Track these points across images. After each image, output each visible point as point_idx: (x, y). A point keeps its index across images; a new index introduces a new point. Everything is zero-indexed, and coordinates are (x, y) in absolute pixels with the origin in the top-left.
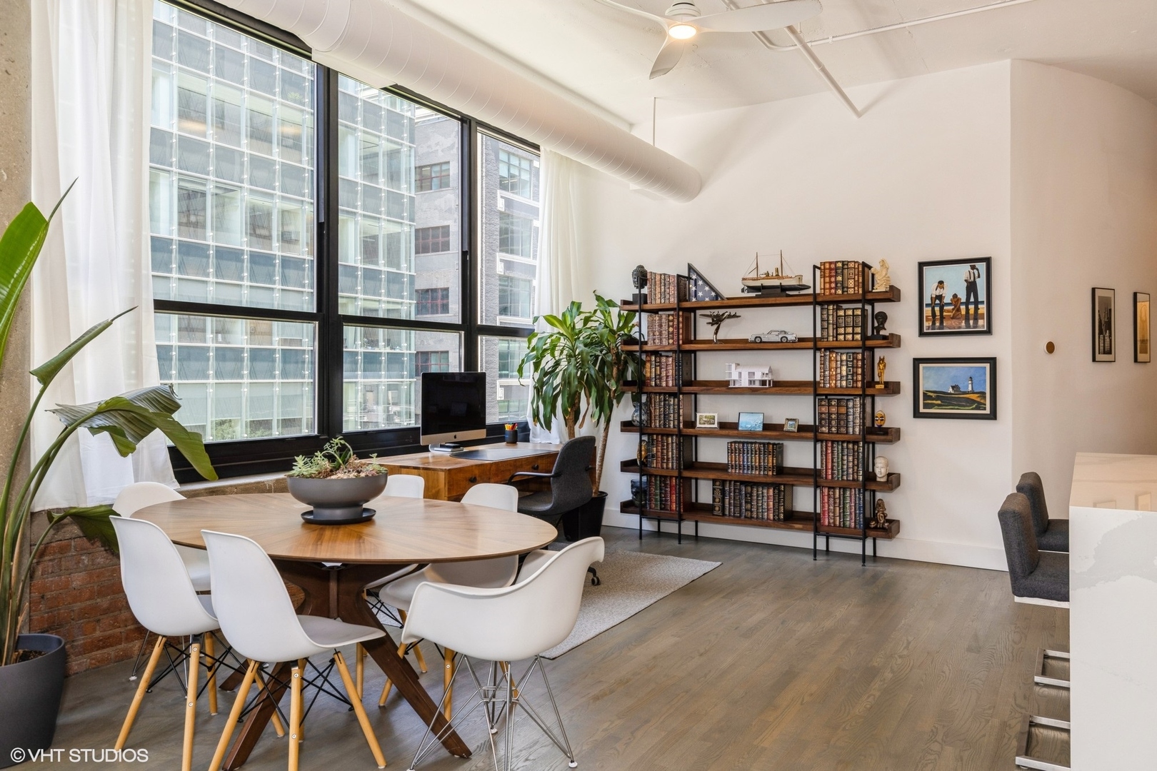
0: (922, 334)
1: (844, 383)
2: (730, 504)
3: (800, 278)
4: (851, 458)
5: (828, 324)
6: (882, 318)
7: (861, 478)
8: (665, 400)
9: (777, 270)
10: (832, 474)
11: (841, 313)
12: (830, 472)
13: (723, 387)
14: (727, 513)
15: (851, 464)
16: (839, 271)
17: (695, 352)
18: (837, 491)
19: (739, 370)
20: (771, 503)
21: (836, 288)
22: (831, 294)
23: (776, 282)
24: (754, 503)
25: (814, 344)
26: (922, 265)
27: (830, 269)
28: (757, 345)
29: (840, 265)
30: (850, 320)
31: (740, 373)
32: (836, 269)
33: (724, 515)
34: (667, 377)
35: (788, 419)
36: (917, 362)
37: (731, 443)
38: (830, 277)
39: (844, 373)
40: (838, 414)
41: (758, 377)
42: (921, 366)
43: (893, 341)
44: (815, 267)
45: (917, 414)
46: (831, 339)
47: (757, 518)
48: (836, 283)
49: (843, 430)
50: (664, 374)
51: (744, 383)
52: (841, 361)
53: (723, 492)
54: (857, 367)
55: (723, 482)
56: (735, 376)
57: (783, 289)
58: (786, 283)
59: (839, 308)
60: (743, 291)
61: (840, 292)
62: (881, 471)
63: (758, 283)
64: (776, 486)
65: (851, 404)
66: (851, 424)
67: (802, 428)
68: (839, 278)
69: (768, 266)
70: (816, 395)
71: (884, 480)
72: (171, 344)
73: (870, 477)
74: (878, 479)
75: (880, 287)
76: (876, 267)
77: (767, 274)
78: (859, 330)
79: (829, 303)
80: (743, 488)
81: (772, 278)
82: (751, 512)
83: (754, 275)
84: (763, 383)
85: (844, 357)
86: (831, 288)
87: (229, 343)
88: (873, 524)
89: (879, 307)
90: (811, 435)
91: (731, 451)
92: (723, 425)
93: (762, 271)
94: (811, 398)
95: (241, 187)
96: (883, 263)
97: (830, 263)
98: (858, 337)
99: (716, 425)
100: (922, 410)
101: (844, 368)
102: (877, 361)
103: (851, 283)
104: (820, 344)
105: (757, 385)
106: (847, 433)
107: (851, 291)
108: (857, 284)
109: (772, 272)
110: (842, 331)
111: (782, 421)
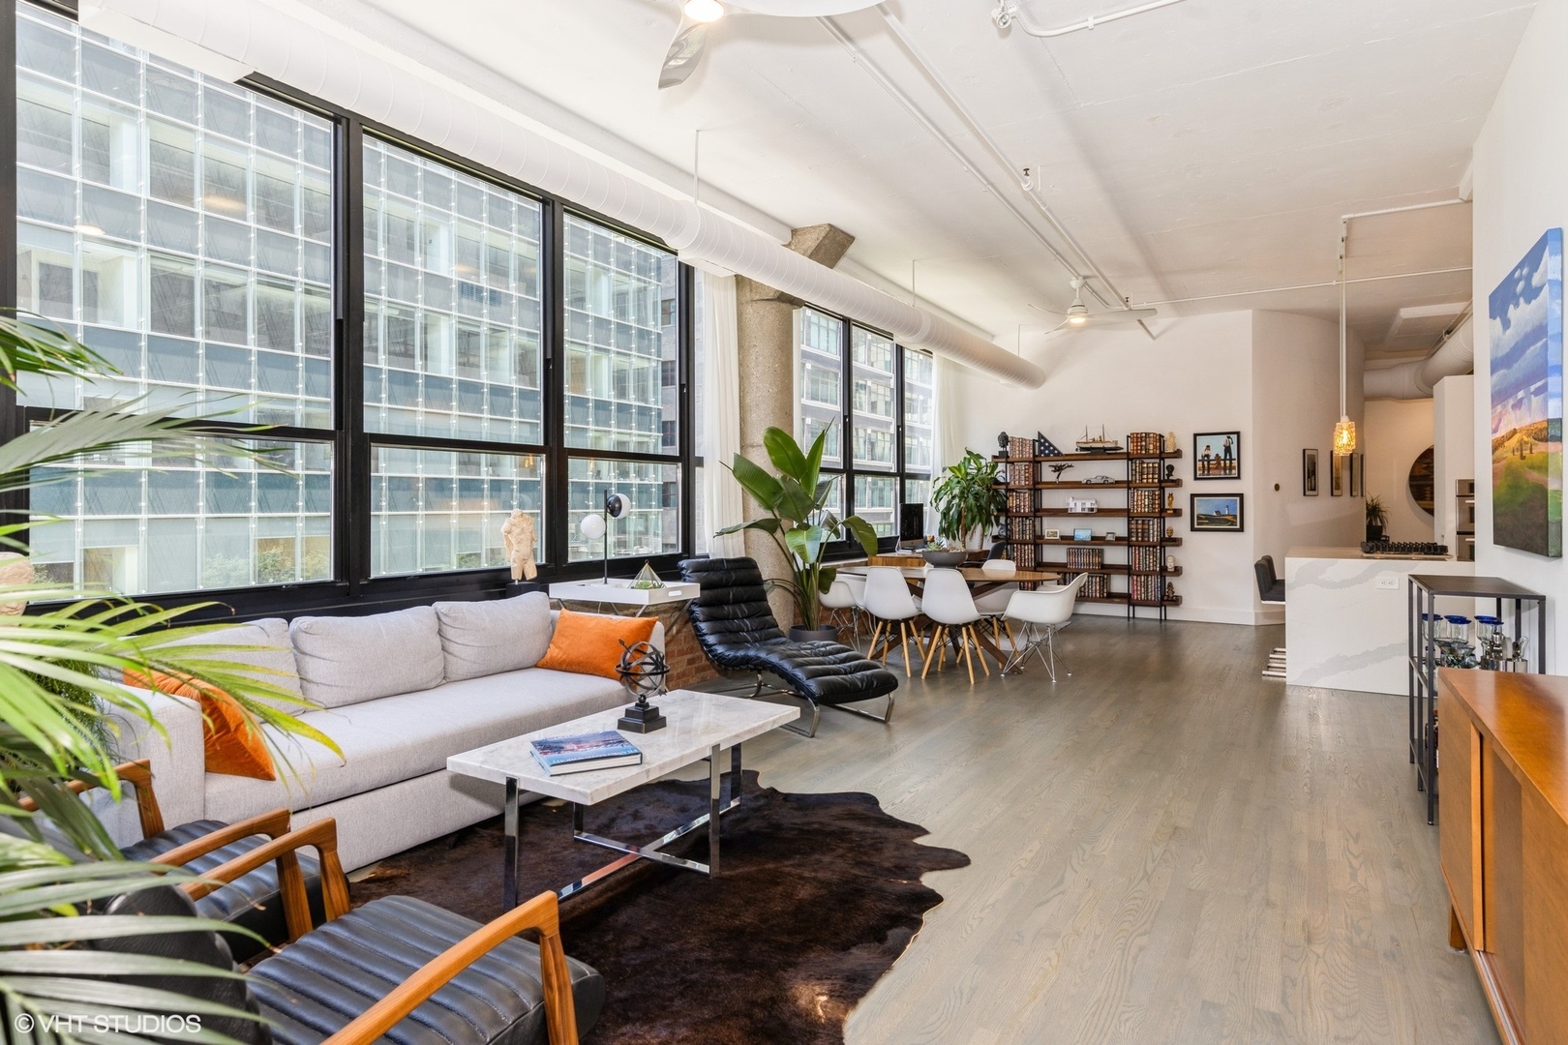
0: (1196, 478)
1: (1146, 510)
3: (1116, 442)
4: (1152, 557)
5: (1136, 472)
6: (1171, 468)
7: (1158, 569)
8: (1023, 521)
9: (1100, 437)
10: (1139, 568)
11: (1145, 465)
12: (1137, 566)
13: (1063, 513)
15: (1152, 560)
16: (1144, 439)
17: (1041, 490)
18: (1143, 578)
19: (1075, 501)
20: (1099, 586)
21: (1141, 450)
22: (1138, 453)
23: (1100, 445)
25: (1128, 485)
26: (1196, 435)
27: (1137, 438)
28: (1089, 485)
29: (1144, 435)
30: (1150, 470)
31: (1076, 504)
32: (1141, 437)
34: (1024, 506)
35: (1107, 533)
36: (1193, 496)
37: (1070, 548)
38: (1137, 442)
39: (1146, 503)
40: (1143, 529)
41: (1088, 505)
42: (1196, 499)
43: (1178, 483)
44: (1128, 437)
45: (1193, 529)
46: (1138, 481)
47: (1088, 596)
48: (1141, 446)
49: (1146, 539)
50: (1022, 504)
51: (1079, 510)
52: (1145, 496)
54: (1155, 500)
56: (1072, 505)
57: (1105, 449)
58: (1107, 445)
59: (1143, 463)
60: (1076, 450)
61: (1144, 452)
62: (1170, 565)
63: (1088, 446)
65: (1151, 523)
66: (1151, 535)
67: (1118, 539)
68: (1144, 443)
69: (1094, 434)
70: (1129, 517)
71: (1172, 570)
73: (1164, 569)
74: (1169, 570)
75: (1169, 449)
76: (1166, 436)
77: (1094, 440)
78: (1156, 476)
79: (1137, 458)
81: (1097, 442)
82: (1085, 592)
83: (1084, 440)
84: (1092, 509)
85: (1146, 493)
86: (1137, 450)
88: (1166, 598)
89: (1168, 462)
90: (1126, 542)
91: (1069, 554)
92: (1062, 538)
93: (1090, 437)
94: (1126, 519)
96: (1171, 434)
97: (1137, 434)
98: (1156, 481)
99: (1058, 538)
100: (1196, 526)
101: (1146, 500)
102: (1167, 495)
103: (1151, 447)
104: (1131, 485)
105: (1086, 511)
106: (1149, 540)
107: (1151, 452)
108: (1155, 447)
109: (1097, 438)
110: (1145, 476)
111: (1104, 535)
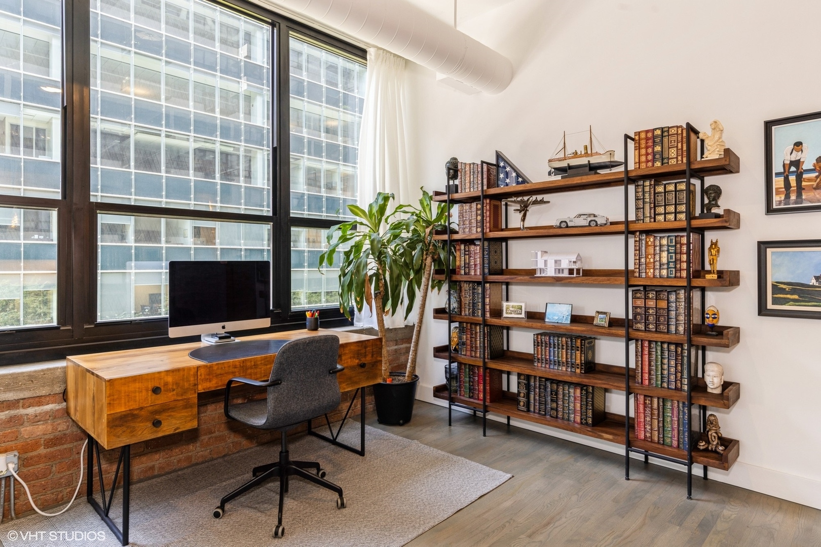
0: (770, 210)
1: (664, 272)
2: (535, 399)
3: (611, 153)
4: (673, 363)
5: (644, 203)
6: (715, 193)
7: (686, 388)
8: (474, 289)
9: (586, 148)
10: (650, 379)
11: (660, 189)
12: (646, 376)
13: (530, 276)
14: (532, 409)
15: (673, 370)
16: (658, 140)
17: (506, 239)
18: (655, 400)
19: (545, 258)
20: (578, 405)
21: (654, 160)
22: (647, 167)
23: (584, 161)
24: (560, 403)
25: (627, 230)
26: (769, 126)
27: (647, 139)
28: (563, 232)
29: (658, 132)
30: (671, 197)
31: (546, 261)
32: (654, 137)
33: (528, 411)
34: (475, 265)
35: (598, 312)
36: (763, 246)
37: (537, 335)
38: (647, 148)
39: (664, 260)
40: (657, 309)
41: (565, 265)
42: (769, 251)
43: (729, 222)
44: (627, 137)
45: (763, 310)
46: (647, 220)
47: (563, 418)
48: (654, 154)
49: (663, 328)
50: (472, 263)
51: (551, 272)
52: (661, 246)
53: (528, 387)
54: (681, 253)
55: (528, 377)
56: (541, 265)
57: (593, 168)
58: (594, 160)
59: (657, 183)
60: (550, 174)
61: (658, 164)
63: (564, 164)
64: (582, 386)
65: (673, 297)
66: (673, 322)
67: (614, 323)
68: (658, 148)
69: (576, 144)
70: (628, 286)
71: (718, 391)
72: (263, 248)
73: (698, 386)
74: (709, 390)
75: (713, 154)
77: (576, 153)
78: (683, 208)
79: (645, 177)
80: (548, 384)
81: (581, 156)
82: (557, 410)
83: (561, 155)
84: (571, 271)
85: (664, 242)
86: (647, 161)
87: (297, 247)
88: (702, 445)
90: (622, 331)
91: (537, 344)
92: (531, 316)
93: (570, 151)
94: (622, 291)
95: (303, 157)
96: (716, 126)
97: (647, 132)
98: (682, 216)
99: (523, 316)
100: (770, 306)
101: (665, 254)
102: (707, 245)
103: (673, 153)
104: (632, 227)
105: (566, 274)
106: (668, 332)
107: (673, 162)
108: (680, 152)
109: (581, 150)
110: (661, 210)
111: (592, 314)
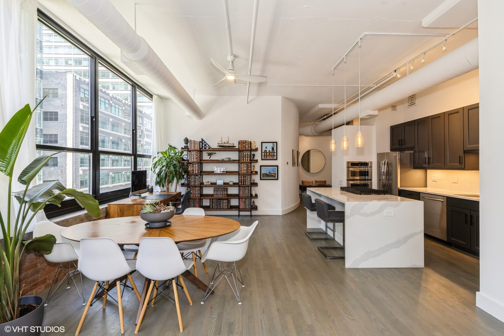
1: (245, 172)
2: (215, 205)
3: (234, 144)
4: (247, 191)
5: (241, 156)
6: (254, 155)
7: (249, 196)
8: (195, 177)
9: (227, 142)
12: (242, 195)
13: (212, 173)
14: (214, 208)
15: (247, 192)
17: (202, 163)
18: (244, 199)
19: (217, 168)
20: (226, 204)
22: (242, 149)
24: (221, 204)
25: (239, 162)
26: (262, 143)
28: (223, 161)
30: (246, 156)
31: (217, 169)
32: (243, 142)
35: (230, 181)
36: (261, 166)
37: (215, 188)
38: (242, 144)
39: (245, 169)
40: (244, 180)
41: (222, 170)
44: (238, 142)
45: (261, 179)
46: (242, 160)
49: (245, 184)
50: (195, 169)
51: (219, 172)
52: (245, 166)
53: (213, 202)
54: (248, 168)
55: (213, 199)
56: (215, 170)
57: (229, 147)
58: (230, 145)
59: (244, 153)
60: (218, 147)
61: (244, 148)
62: (254, 194)
63: (222, 145)
64: (227, 199)
65: (247, 177)
66: (247, 182)
67: (234, 184)
68: (244, 145)
69: (225, 140)
71: (254, 196)
73: (251, 195)
75: (253, 147)
76: (252, 142)
77: (225, 142)
78: (249, 158)
79: (242, 151)
80: (218, 201)
81: (226, 144)
82: (221, 207)
83: (221, 142)
84: (224, 172)
85: (245, 165)
86: (242, 147)
88: (252, 207)
90: (237, 185)
91: (214, 191)
93: (223, 142)
94: (238, 175)
96: (254, 142)
98: (249, 160)
99: (210, 184)
101: (245, 168)
105: (222, 172)
107: (247, 148)
108: (248, 146)
110: (245, 158)
111: (228, 182)
